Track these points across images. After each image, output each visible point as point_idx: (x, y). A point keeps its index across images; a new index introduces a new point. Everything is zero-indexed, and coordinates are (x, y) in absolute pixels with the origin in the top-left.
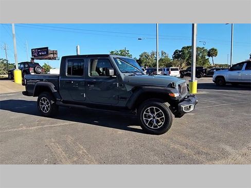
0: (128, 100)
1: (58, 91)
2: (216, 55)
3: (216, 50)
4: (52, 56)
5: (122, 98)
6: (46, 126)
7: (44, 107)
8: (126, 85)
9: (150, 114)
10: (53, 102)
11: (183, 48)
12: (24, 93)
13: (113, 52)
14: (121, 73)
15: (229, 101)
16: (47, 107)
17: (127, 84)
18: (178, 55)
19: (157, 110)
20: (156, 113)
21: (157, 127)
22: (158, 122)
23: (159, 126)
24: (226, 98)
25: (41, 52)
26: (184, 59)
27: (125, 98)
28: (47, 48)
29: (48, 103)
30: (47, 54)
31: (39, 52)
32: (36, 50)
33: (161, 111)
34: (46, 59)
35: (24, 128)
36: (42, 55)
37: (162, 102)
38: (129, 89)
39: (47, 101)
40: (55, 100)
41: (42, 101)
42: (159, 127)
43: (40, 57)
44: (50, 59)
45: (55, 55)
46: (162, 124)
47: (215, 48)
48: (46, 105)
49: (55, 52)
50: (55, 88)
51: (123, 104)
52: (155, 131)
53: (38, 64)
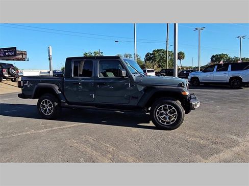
0: (140, 98)
1: (63, 93)
2: (184, 58)
3: (183, 54)
4: (20, 56)
5: (133, 97)
6: (55, 128)
7: (46, 110)
8: (137, 85)
9: (163, 111)
10: (56, 104)
11: (154, 51)
12: (20, 96)
13: (87, 54)
14: (132, 74)
15: (211, 99)
16: (49, 109)
17: (139, 84)
18: (150, 58)
19: (170, 108)
20: (169, 110)
21: (169, 123)
22: (170, 118)
23: (172, 121)
24: (206, 96)
25: (7, 52)
26: (155, 61)
27: (137, 98)
28: (15, 48)
29: (50, 105)
30: (15, 54)
31: (5, 52)
32: (2, 50)
33: (173, 108)
34: (13, 60)
35: (33, 131)
36: (9, 56)
37: (174, 100)
38: (141, 88)
39: (49, 102)
40: (59, 102)
41: (43, 103)
42: (172, 123)
43: (7, 58)
44: (18, 60)
45: (24, 56)
46: (174, 120)
47: (183, 52)
48: (48, 107)
49: (24, 53)
50: (59, 90)
51: (134, 103)
52: (168, 127)
53: (12, 65)
